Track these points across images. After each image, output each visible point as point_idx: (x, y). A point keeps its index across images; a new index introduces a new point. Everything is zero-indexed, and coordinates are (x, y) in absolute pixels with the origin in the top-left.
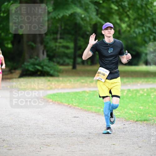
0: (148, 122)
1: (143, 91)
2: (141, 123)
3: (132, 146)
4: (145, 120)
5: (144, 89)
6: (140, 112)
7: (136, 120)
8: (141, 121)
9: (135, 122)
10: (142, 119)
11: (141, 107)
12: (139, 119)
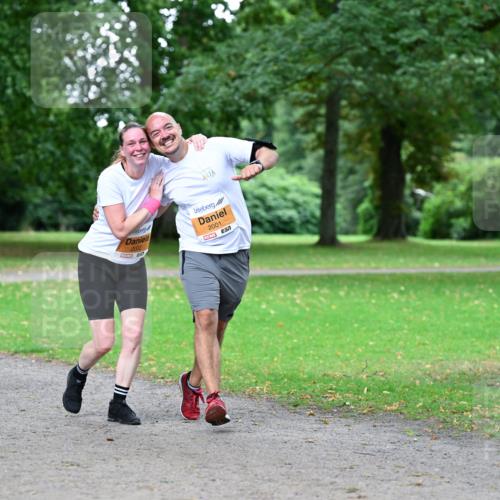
0: (41, 355)
1: (29, 287)
2: (24, 357)
3: (6, 408)
4: (33, 351)
5: (31, 283)
6: (23, 333)
7: (13, 350)
8: (25, 352)
9: (12, 355)
10: (28, 348)
11: (25, 323)
12: (22, 348)
